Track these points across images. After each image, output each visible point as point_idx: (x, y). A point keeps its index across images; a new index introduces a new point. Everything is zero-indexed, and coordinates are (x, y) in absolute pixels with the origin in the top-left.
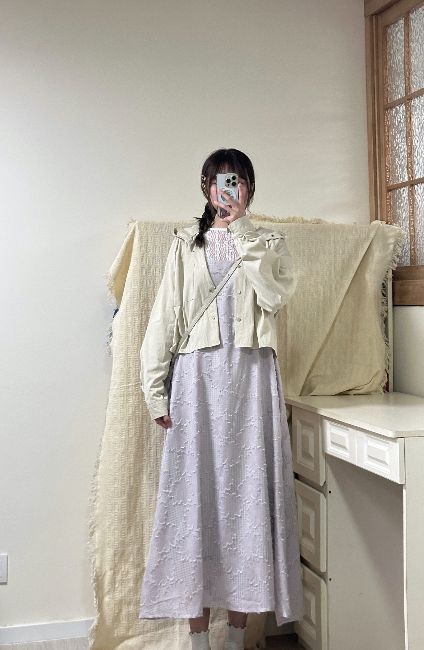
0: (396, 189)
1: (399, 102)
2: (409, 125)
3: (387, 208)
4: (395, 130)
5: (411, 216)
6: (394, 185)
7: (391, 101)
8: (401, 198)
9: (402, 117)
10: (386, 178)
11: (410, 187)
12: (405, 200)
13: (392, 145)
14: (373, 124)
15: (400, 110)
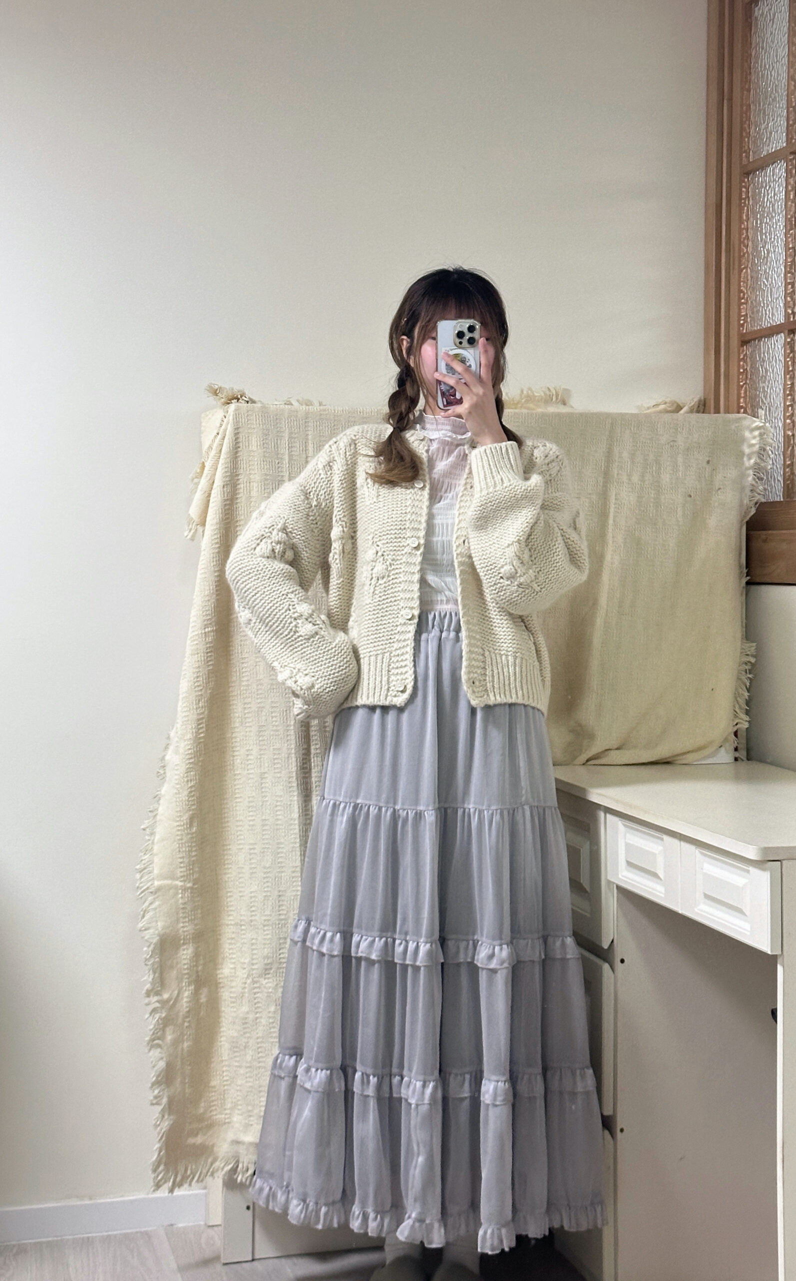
0: (760, 339)
1: (773, 158)
2: (791, 206)
3: (739, 378)
4: (763, 216)
5: (788, 395)
6: (755, 331)
7: (757, 157)
8: (769, 359)
9: (777, 189)
10: (740, 316)
11: (789, 334)
12: (776, 362)
13: (755, 247)
14: (716, 205)
15: (773, 175)
